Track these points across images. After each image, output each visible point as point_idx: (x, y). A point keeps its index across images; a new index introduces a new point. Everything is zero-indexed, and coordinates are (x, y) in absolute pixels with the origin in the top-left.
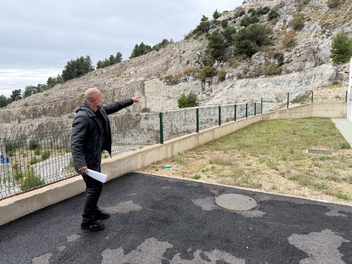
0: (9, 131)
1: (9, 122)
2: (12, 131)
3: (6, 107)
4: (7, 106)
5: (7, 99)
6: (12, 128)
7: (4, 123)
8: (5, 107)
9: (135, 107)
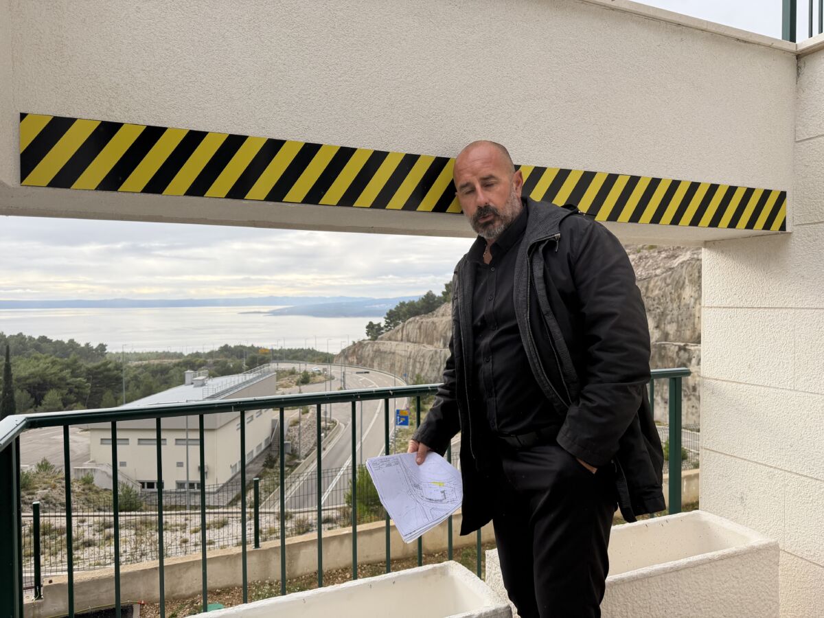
0: (427, 361)
1: (431, 343)
2: (432, 362)
3: (433, 314)
4: (435, 312)
5: (436, 299)
6: (432, 355)
7: (425, 345)
8: (430, 313)
9: (681, 327)
